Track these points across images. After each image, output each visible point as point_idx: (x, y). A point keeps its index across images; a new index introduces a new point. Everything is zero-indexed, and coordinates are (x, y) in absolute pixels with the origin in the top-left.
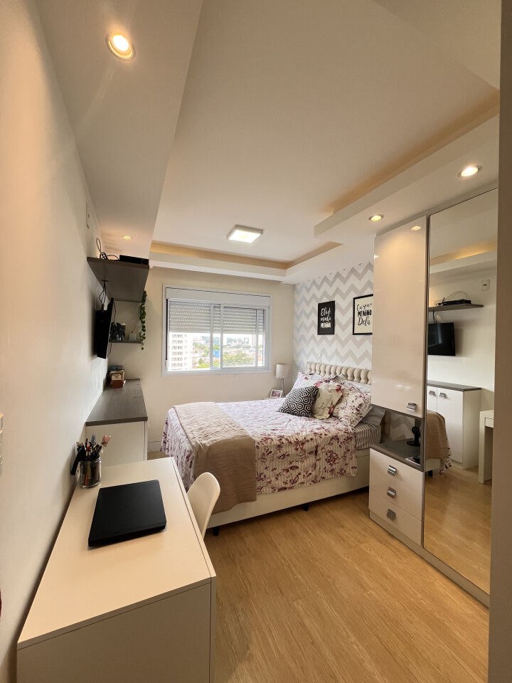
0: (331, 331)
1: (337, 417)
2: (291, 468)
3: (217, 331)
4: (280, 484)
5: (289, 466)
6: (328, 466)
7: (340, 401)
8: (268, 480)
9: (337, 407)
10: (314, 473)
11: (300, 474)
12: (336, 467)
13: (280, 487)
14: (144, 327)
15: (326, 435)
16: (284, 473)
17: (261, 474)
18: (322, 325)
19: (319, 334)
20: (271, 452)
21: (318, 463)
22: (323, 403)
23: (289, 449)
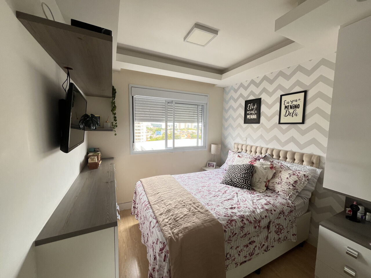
0: (257, 121)
1: (273, 191)
2: (250, 243)
3: (170, 121)
4: (241, 259)
5: (248, 242)
6: (277, 237)
7: (274, 176)
8: (233, 258)
9: (271, 181)
10: (266, 245)
11: (256, 246)
12: (282, 236)
13: (242, 261)
14: (115, 117)
15: (275, 211)
16: (245, 249)
17: (227, 254)
18: (248, 116)
19: (245, 123)
20: (236, 234)
21: (269, 235)
22: (259, 178)
23: (250, 229)
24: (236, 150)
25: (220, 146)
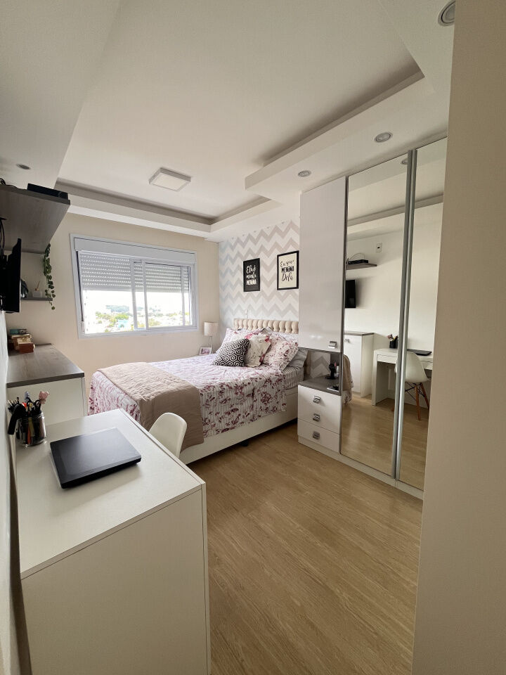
0: (257, 288)
1: (267, 364)
2: (232, 411)
4: (223, 426)
5: (230, 409)
6: (263, 405)
7: (269, 350)
8: (213, 424)
9: (267, 355)
10: (252, 413)
11: (240, 415)
12: (270, 405)
13: (223, 428)
15: (260, 379)
16: (227, 416)
17: (206, 419)
18: (248, 282)
19: (245, 291)
20: (214, 398)
21: (255, 404)
22: (254, 353)
23: (231, 395)
24: (236, 327)
25: (216, 324)
